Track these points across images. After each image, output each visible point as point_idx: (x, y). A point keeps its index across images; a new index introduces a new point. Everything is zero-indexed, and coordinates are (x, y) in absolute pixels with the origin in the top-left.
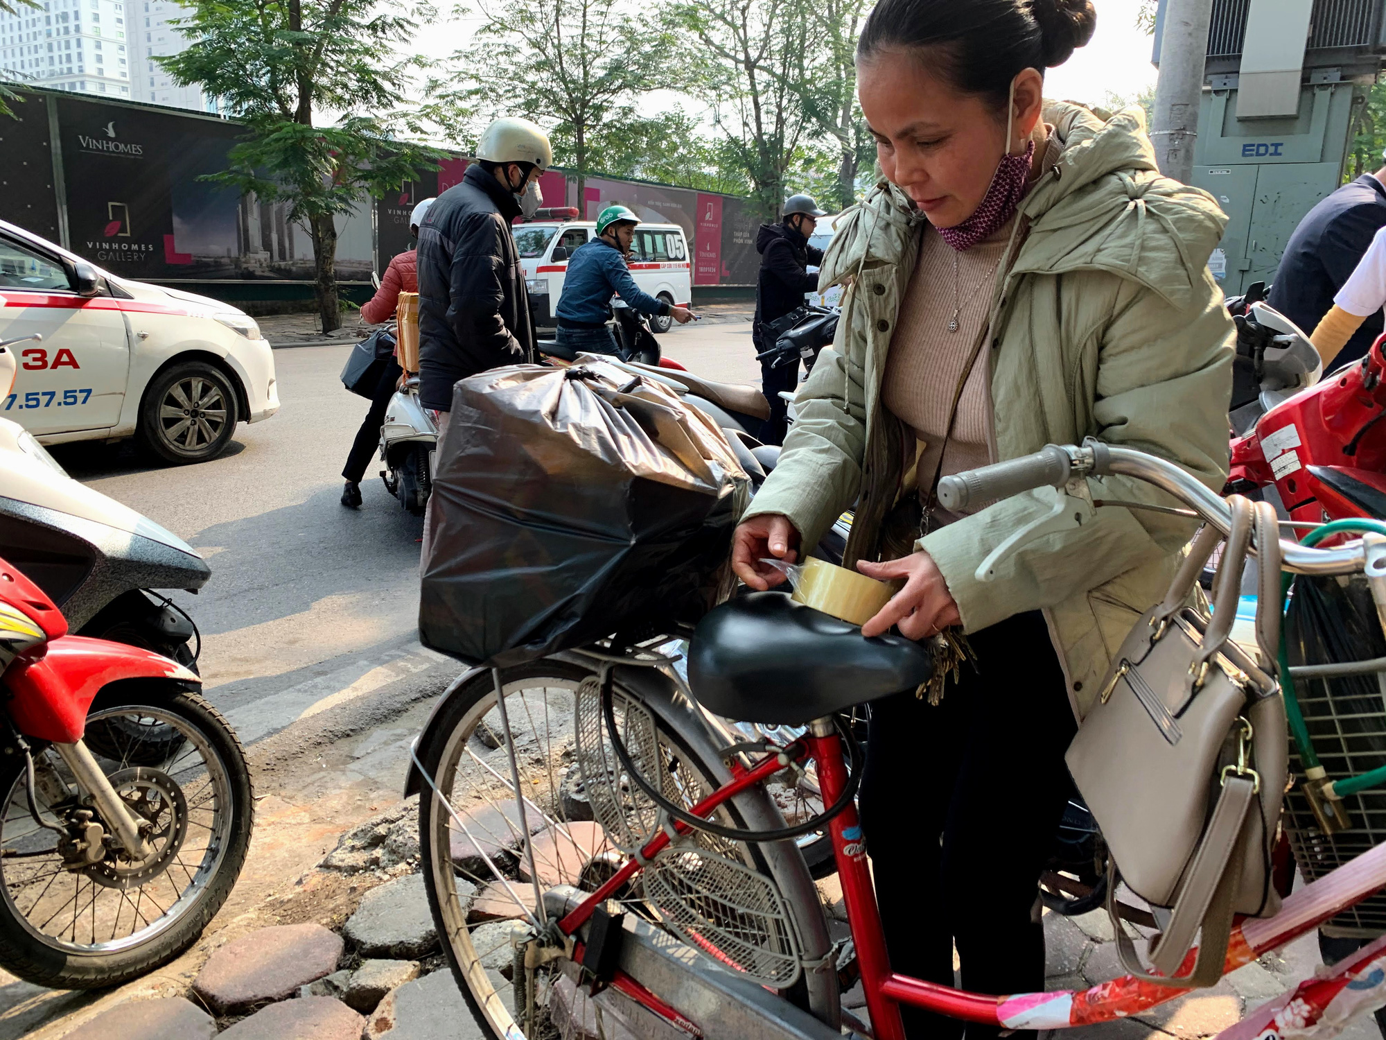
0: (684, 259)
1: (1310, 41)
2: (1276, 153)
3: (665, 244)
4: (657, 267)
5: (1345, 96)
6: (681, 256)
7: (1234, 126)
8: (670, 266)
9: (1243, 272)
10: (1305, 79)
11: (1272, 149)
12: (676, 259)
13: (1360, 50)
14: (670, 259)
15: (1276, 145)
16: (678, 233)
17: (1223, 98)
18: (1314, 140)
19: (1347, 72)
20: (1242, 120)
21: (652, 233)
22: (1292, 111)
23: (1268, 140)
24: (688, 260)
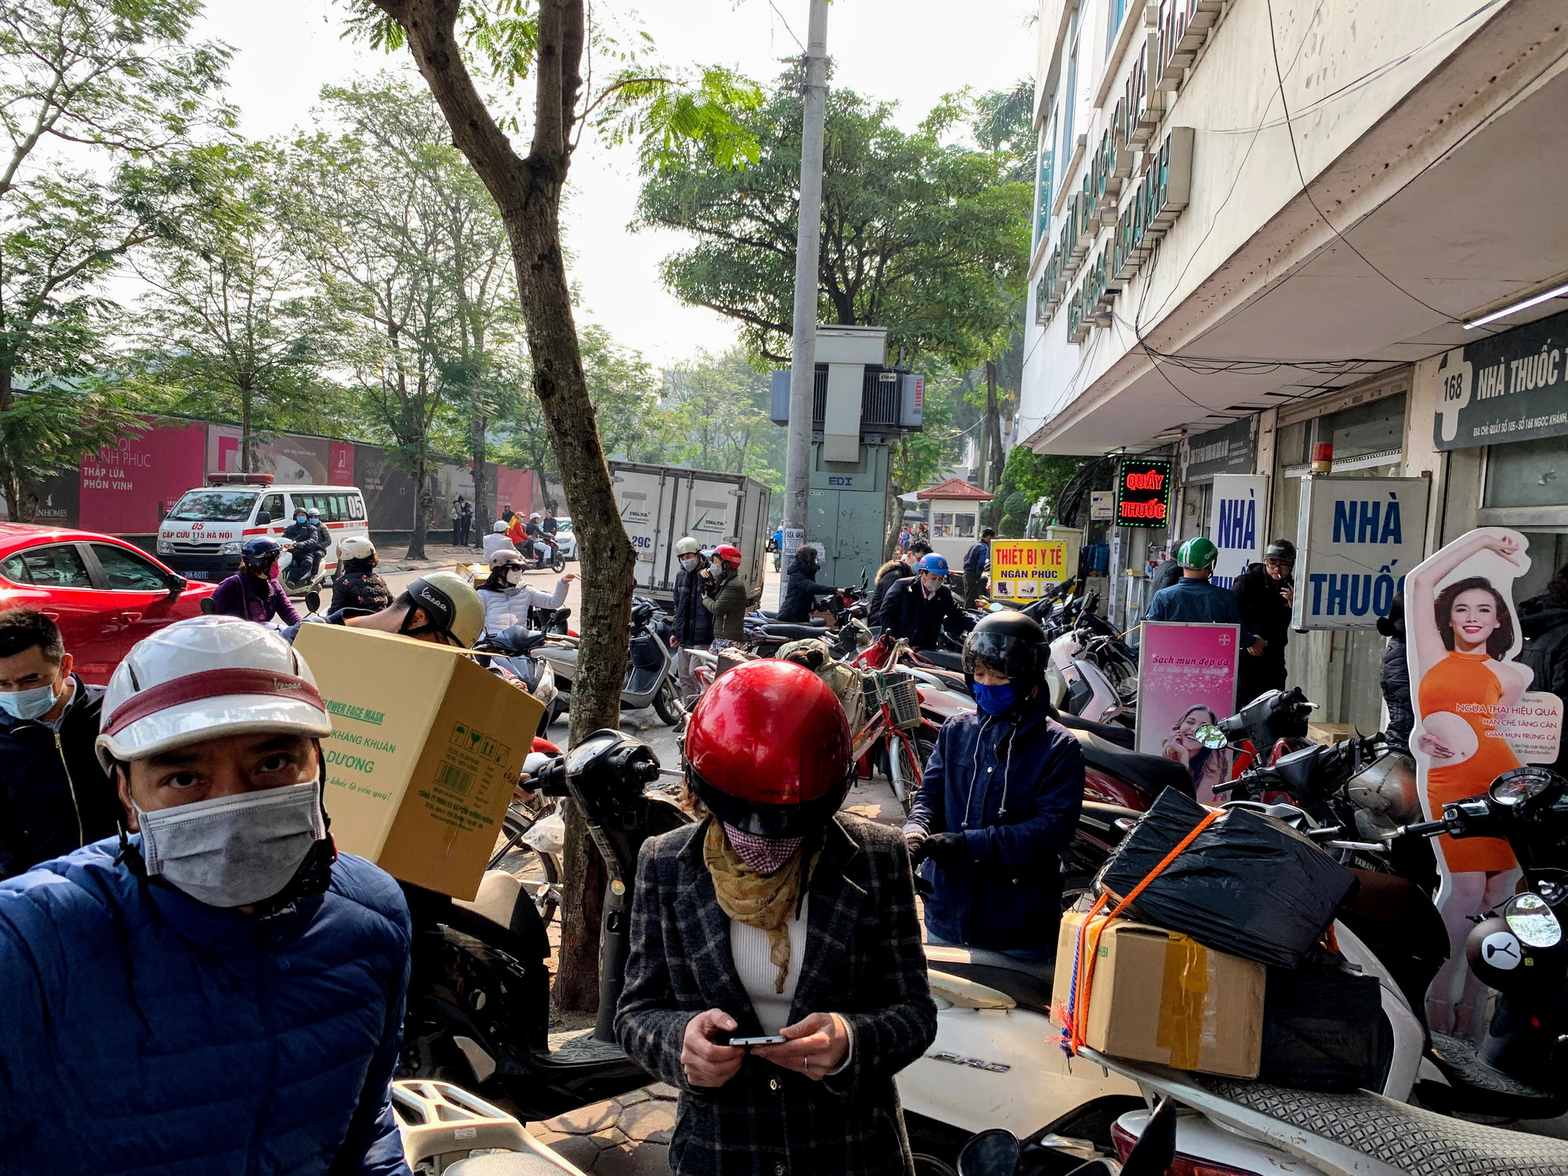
0: (363, 518)
1: (863, 418)
2: (848, 484)
3: (347, 504)
4: (341, 526)
5: (884, 451)
6: (360, 516)
7: (823, 465)
8: (352, 525)
9: (835, 558)
10: (862, 439)
11: (846, 481)
12: (357, 519)
13: (891, 426)
14: (351, 519)
15: (849, 479)
16: (357, 495)
17: (816, 447)
18: (868, 479)
19: (885, 437)
20: (827, 462)
21: (336, 495)
22: (856, 460)
23: (844, 475)
24: (366, 520)
